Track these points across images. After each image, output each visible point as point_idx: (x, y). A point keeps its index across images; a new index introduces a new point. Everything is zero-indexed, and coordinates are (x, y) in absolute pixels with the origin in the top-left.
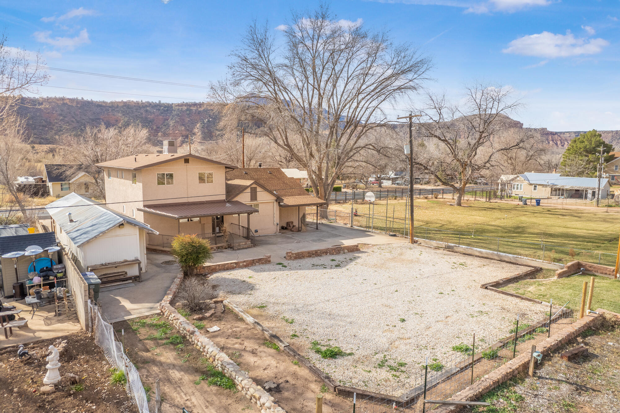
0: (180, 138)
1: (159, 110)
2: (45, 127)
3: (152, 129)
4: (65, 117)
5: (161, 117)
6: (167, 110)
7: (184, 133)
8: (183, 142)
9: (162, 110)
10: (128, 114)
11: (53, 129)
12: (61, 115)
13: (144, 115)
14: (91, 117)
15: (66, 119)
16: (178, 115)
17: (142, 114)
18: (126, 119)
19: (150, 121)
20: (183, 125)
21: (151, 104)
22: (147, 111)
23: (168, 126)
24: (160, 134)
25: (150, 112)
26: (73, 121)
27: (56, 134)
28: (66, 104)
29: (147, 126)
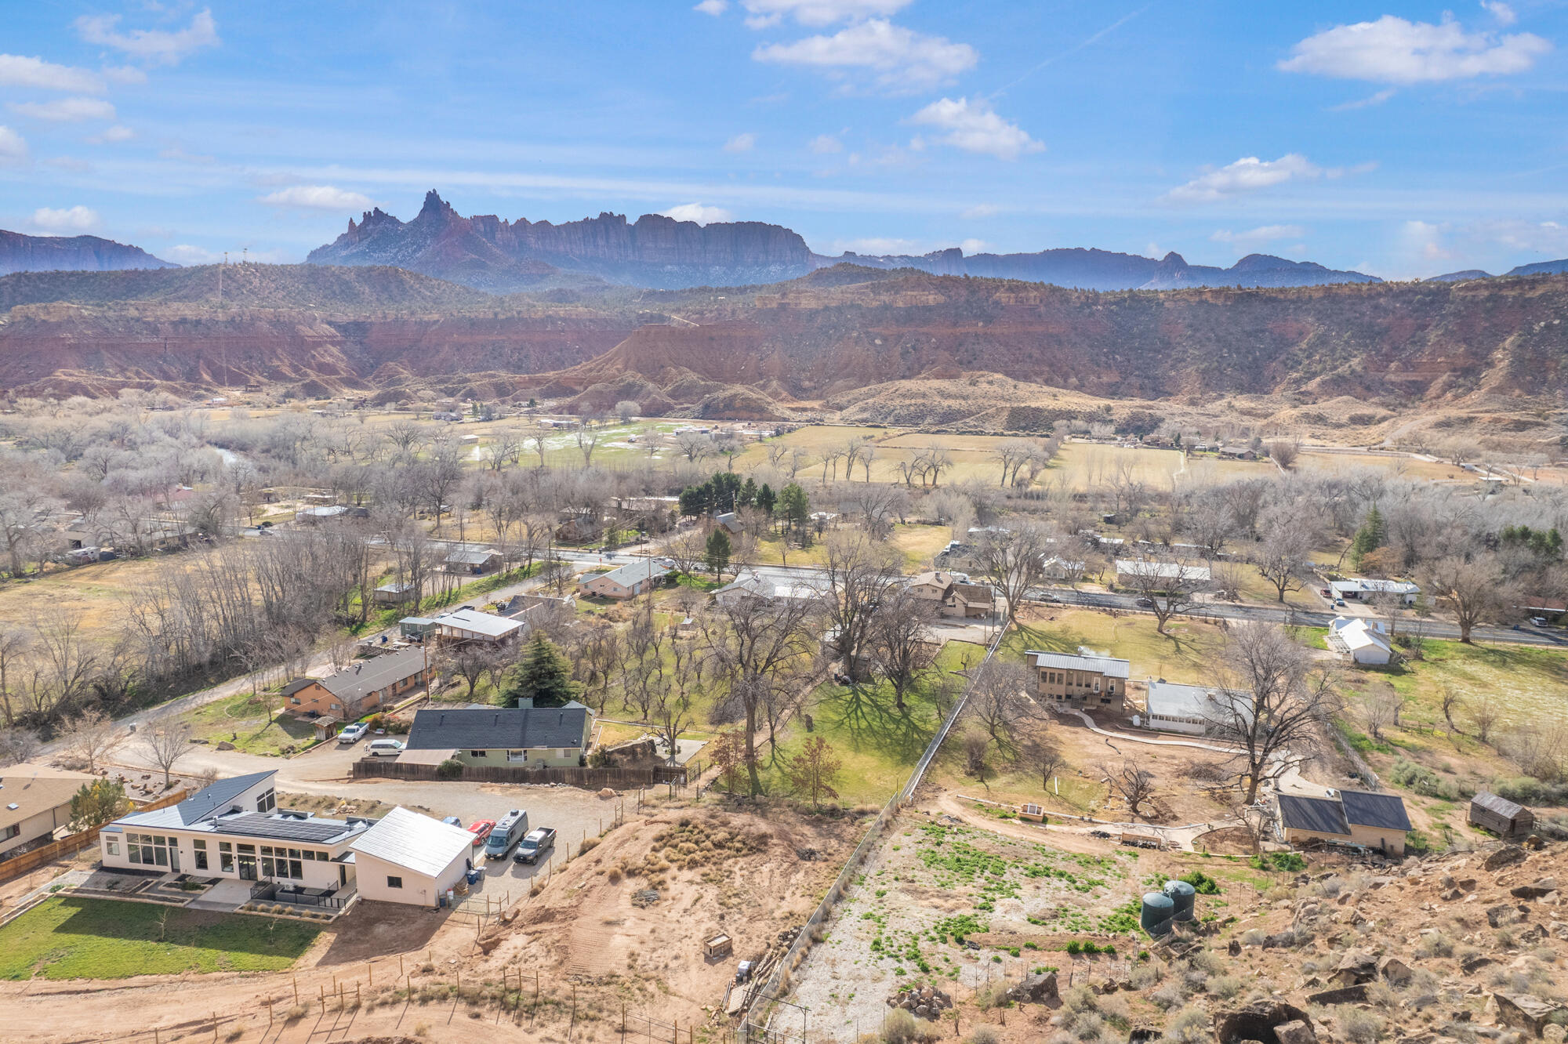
0: (1445, 377)
1: (1410, 302)
2: (1159, 352)
3: (1378, 352)
4: (1197, 330)
5: (1410, 321)
6: (1432, 302)
7: (1460, 362)
8: (1449, 386)
9: (1418, 301)
10: (1329, 316)
11: (1169, 356)
12: (1191, 326)
13: (1367, 319)
14: (1248, 328)
15: (1198, 335)
16: (1457, 314)
17: (1363, 314)
18: (1322, 329)
19: (1379, 333)
20: (1465, 340)
21: (1391, 290)
22: (1376, 307)
23: (1423, 343)
24: (1393, 365)
25: (1385, 310)
26: (1209, 339)
27: (1173, 367)
28: (1206, 301)
29: (1366, 346)
